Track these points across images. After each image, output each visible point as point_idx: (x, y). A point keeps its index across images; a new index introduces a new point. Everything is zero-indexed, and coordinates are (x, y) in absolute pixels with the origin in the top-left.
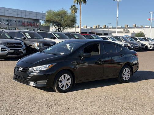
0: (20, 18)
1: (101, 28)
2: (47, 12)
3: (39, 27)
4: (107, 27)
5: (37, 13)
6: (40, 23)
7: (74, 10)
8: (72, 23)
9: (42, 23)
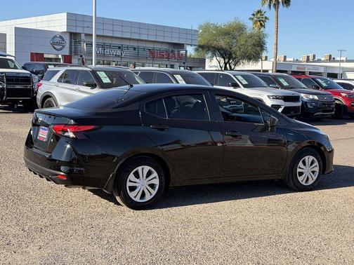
0: (136, 40)
1: (319, 61)
2: (201, 27)
3: (184, 60)
4: (334, 59)
5: (180, 31)
6: (186, 51)
7: (260, 21)
8: (256, 50)
9: (191, 51)
